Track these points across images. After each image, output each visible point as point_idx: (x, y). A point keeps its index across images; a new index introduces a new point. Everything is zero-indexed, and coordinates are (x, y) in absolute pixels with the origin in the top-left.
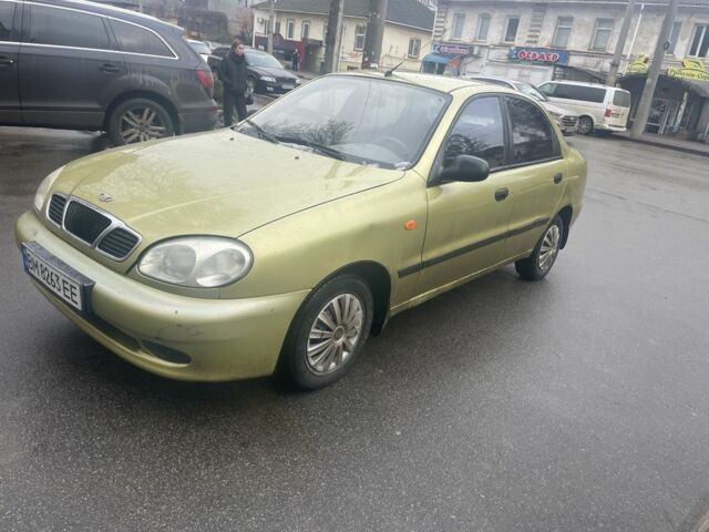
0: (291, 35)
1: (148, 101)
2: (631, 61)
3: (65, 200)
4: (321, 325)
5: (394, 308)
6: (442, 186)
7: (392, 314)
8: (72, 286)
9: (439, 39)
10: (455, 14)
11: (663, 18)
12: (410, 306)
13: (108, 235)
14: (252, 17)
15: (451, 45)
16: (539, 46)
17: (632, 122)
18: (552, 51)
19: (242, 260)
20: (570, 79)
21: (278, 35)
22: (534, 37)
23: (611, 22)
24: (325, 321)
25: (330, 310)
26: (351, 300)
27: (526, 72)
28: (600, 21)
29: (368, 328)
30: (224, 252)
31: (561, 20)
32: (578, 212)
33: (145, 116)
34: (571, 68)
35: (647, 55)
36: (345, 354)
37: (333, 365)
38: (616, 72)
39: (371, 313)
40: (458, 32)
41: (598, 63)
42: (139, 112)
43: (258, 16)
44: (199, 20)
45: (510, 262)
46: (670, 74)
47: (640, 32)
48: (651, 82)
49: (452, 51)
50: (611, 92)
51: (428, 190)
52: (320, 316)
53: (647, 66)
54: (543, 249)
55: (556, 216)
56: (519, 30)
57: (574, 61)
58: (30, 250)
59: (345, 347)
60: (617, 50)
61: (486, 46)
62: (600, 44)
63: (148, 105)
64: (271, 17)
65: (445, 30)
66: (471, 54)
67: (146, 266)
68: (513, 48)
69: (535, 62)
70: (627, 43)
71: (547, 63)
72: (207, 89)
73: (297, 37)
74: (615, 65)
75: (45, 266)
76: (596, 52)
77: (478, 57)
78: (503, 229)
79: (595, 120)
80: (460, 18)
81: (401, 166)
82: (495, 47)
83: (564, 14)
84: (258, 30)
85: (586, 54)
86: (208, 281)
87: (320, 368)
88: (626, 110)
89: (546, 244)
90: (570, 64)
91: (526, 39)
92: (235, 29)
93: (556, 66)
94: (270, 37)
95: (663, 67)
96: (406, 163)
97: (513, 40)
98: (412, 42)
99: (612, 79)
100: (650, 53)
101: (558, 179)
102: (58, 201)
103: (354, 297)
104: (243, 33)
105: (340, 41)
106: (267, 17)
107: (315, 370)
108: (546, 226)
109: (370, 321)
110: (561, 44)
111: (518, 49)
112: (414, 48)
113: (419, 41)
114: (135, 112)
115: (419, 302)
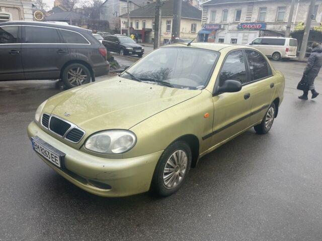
0: (137, 27)
1: (78, 64)
2: (296, 25)
3: (49, 116)
4: (169, 166)
5: (201, 154)
6: (219, 95)
7: (200, 157)
8: (55, 157)
9: (204, 23)
10: (212, 11)
11: (309, 4)
12: (208, 152)
13: (70, 132)
14: (120, 21)
15: (210, 25)
16: (252, 22)
17: (299, 53)
18: (259, 23)
19: (131, 140)
20: (267, 36)
21: (131, 28)
22: (249, 18)
23: (284, 8)
24: (170, 164)
25: (173, 159)
26: (182, 153)
27: (246, 34)
28: (280, 8)
29: (190, 165)
30: (123, 137)
31: (261, 9)
32: (282, 100)
33: (78, 71)
34: (267, 30)
35: (303, 22)
36: (180, 178)
37: (175, 184)
38: (289, 31)
39: (191, 158)
40: (213, 19)
41: (280, 27)
42: (75, 70)
43: (122, 20)
44: (97, 25)
45: (252, 127)
46: (315, 29)
47: (299, 12)
48: (306, 34)
49: (211, 28)
50: (288, 40)
51: (213, 98)
52: (168, 162)
53: (304, 26)
54: (267, 119)
55: (272, 103)
56: (241, 15)
57: (269, 27)
58: (35, 141)
59: (180, 175)
60: (289, 20)
61: (227, 24)
62: (280, 19)
63: (79, 66)
64: (128, 20)
65: (207, 19)
66: (220, 28)
67: (88, 145)
68: (239, 24)
69: (250, 29)
70: (293, 17)
71: (256, 29)
72: (104, 57)
73: (140, 28)
74: (288, 28)
75: (43, 148)
76: (278, 22)
77: (223, 29)
78: (248, 112)
79: (281, 53)
80: (214, 12)
81: (199, 88)
82: (231, 24)
83: (262, 6)
84: (123, 26)
85: (274, 24)
86: (117, 151)
87: (169, 186)
88: (295, 48)
89: (268, 117)
90: (267, 29)
91: (245, 19)
92: (112, 27)
93: (260, 30)
94: (128, 29)
95: (312, 26)
96: (202, 86)
97: (239, 20)
98: (192, 25)
99: (288, 34)
100: (304, 20)
101: (272, 86)
102: (46, 117)
103: (182, 151)
104: (116, 29)
105: (161, 29)
106: (126, 21)
107: (167, 186)
108: (268, 109)
109: (191, 161)
110: (262, 20)
111: (242, 24)
112: (193, 28)
113: (195, 25)
114: (73, 70)
115: (213, 150)
